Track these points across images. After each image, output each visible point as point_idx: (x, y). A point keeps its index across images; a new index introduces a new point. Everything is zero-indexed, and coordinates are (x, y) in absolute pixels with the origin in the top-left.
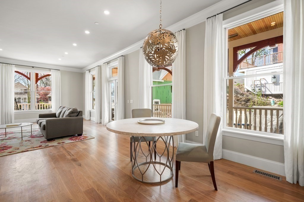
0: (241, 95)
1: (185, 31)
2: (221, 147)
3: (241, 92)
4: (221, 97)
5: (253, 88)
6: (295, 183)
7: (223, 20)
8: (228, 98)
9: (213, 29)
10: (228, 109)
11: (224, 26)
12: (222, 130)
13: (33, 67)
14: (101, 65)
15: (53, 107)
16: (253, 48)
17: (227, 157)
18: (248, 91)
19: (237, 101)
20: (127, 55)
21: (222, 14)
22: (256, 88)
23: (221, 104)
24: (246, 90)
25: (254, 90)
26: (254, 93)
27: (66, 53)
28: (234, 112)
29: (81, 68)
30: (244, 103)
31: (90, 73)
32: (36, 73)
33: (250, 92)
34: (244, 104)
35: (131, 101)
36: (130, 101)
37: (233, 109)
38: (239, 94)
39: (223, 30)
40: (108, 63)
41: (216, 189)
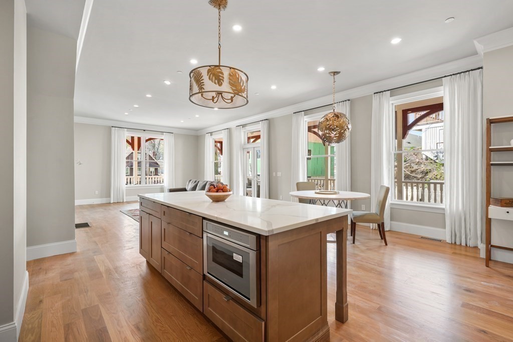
0: (417, 164)
1: (350, 101)
2: (389, 219)
3: (417, 160)
4: (389, 170)
5: (435, 154)
6: (453, 242)
7: (391, 97)
8: (396, 168)
9: (380, 104)
10: (396, 184)
11: (391, 102)
12: (390, 202)
13: (144, 130)
14: (231, 128)
15: (165, 181)
16: (425, 112)
17: (395, 229)
18: (427, 158)
19: (411, 173)
20: (273, 119)
21: (389, 91)
22: (439, 154)
23: (389, 178)
24: (424, 157)
25: (436, 156)
26: (437, 161)
27: (197, 116)
28: (404, 188)
29: (197, 130)
30: (420, 176)
31: (212, 136)
32: (138, 137)
33: (431, 159)
34: (421, 178)
35: (279, 174)
36: (276, 174)
37: (403, 184)
38: (414, 163)
39: (391, 106)
40: (244, 126)
41: (386, 244)
